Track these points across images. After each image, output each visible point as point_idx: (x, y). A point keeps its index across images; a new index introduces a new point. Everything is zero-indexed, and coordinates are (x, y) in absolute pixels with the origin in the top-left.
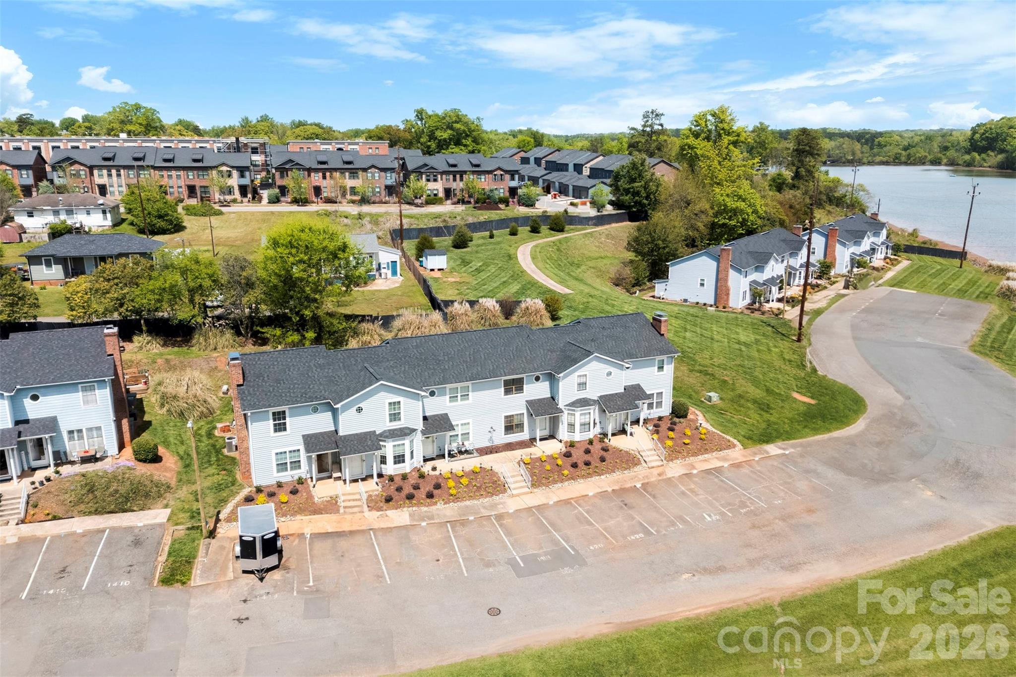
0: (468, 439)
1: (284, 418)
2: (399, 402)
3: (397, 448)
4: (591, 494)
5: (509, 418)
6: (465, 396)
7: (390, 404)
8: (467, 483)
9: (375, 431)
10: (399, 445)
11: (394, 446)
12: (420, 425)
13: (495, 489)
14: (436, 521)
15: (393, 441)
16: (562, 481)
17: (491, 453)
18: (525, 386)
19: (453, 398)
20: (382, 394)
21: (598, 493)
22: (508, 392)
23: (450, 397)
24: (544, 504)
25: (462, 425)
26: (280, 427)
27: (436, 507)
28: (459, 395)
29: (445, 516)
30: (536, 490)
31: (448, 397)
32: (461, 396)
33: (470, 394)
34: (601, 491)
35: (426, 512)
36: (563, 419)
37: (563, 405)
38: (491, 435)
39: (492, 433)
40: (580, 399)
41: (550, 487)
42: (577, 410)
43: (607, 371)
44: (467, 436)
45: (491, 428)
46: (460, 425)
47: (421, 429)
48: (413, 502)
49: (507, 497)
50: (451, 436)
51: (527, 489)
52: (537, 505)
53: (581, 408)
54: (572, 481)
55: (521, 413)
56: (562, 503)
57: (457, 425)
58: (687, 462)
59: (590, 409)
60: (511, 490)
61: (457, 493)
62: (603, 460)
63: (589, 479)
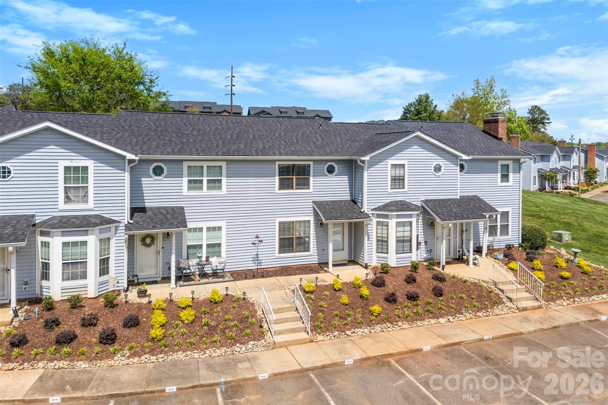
2: (85, 169)
3: (69, 250)
4: (426, 348)
5: (285, 227)
6: (215, 184)
7: (67, 169)
8: (191, 319)
9: (33, 216)
10: (75, 244)
11: (65, 245)
12: (123, 215)
13: (242, 330)
14: (86, 394)
15: (64, 234)
16: (370, 324)
17: (254, 277)
18: (311, 178)
20: (52, 148)
21: (440, 347)
22: (285, 184)
23: (190, 182)
24: (335, 364)
25: (209, 229)
27: (111, 362)
28: (205, 179)
29: (115, 382)
30: (320, 337)
31: (185, 180)
32: (209, 181)
33: (224, 180)
34: (445, 343)
35: (84, 371)
36: (369, 231)
37: (370, 210)
38: (256, 250)
39: (259, 247)
40: (396, 202)
41: (348, 332)
42: (392, 217)
43: (435, 163)
44: (216, 249)
45: (257, 237)
46: (205, 230)
47: (126, 223)
48: (66, 349)
49: (262, 348)
50: (189, 247)
51: (303, 335)
52: (319, 364)
53: (397, 215)
54: (389, 325)
55: (305, 221)
56: (369, 362)
57: (201, 229)
58: (576, 304)
59: (411, 216)
60: (274, 334)
61: (164, 336)
62: (438, 293)
63: (418, 324)
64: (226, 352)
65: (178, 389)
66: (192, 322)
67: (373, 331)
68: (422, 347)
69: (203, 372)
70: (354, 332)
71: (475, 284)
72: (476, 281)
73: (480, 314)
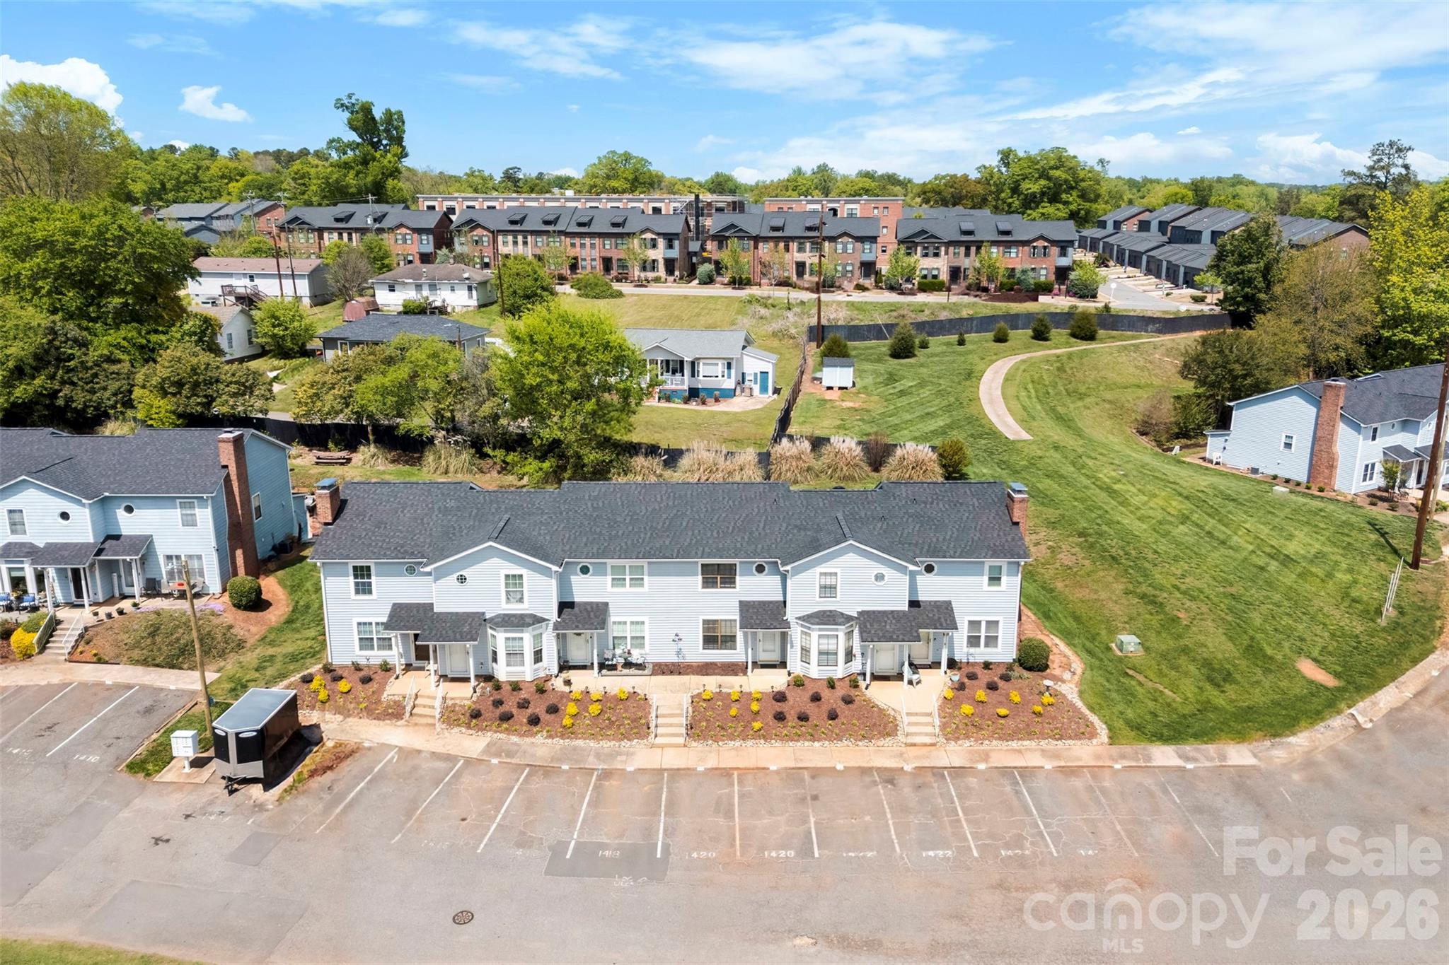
0: (642, 646)
1: (369, 576)
2: (521, 576)
3: (511, 643)
4: (773, 768)
5: (709, 625)
6: (638, 582)
7: (507, 576)
8: (598, 712)
9: (483, 613)
10: (514, 639)
11: (507, 639)
12: (552, 614)
13: (632, 729)
14: (513, 761)
15: (506, 631)
16: (744, 738)
18: (738, 578)
19: (619, 582)
20: (495, 560)
21: (788, 769)
22: (708, 583)
23: (613, 579)
24: (688, 769)
25: (632, 623)
26: (363, 589)
27: (533, 740)
28: (628, 578)
29: (533, 755)
30: (694, 744)
31: (609, 578)
32: (631, 579)
33: (646, 578)
34: (793, 765)
35: (515, 744)
36: (793, 639)
37: (794, 617)
40: (825, 612)
41: (720, 743)
42: (813, 630)
44: (639, 641)
45: (677, 635)
46: (628, 623)
47: (554, 620)
48: (505, 726)
49: (643, 746)
50: (614, 638)
51: (681, 740)
52: (675, 767)
53: (818, 626)
54: (762, 741)
55: (731, 621)
56: (717, 772)
57: (625, 623)
58: (982, 748)
59: (837, 630)
60: (656, 736)
61: (573, 725)
62: (833, 716)
63: (791, 744)
64: (614, 744)
65: (570, 768)
66: (597, 715)
67: (744, 744)
69: (591, 759)
70: (727, 743)
71: (881, 710)
72: (885, 707)
73: (860, 743)
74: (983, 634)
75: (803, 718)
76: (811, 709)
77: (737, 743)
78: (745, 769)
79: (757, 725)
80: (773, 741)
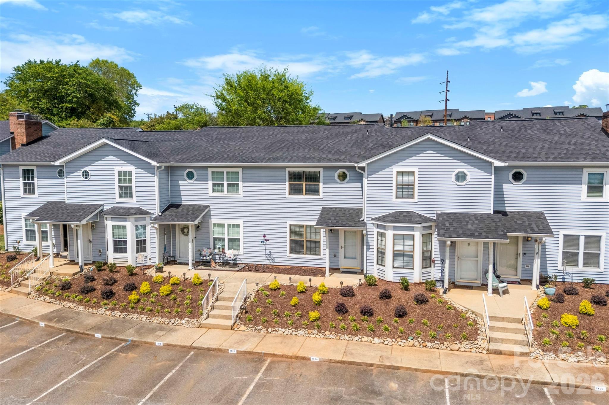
0: (238, 248)
1: (33, 179)
2: (130, 173)
3: (117, 231)
5: (295, 230)
6: (233, 187)
7: (120, 173)
8: (166, 293)
9: (102, 206)
11: (114, 227)
12: (155, 209)
15: (113, 219)
18: (321, 185)
19: (218, 187)
21: (329, 361)
22: (295, 190)
23: (214, 185)
24: (219, 350)
25: (229, 225)
26: (29, 189)
28: (225, 183)
30: (243, 328)
31: (210, 183)
32: (229, 185)
33: (241, 184)
35: (76, 312)
36: (369, 242)
37: (370, 219)
38: (264, 248)
39: (266, 246)
40: (401, 213)
41: (269, 330)
42: (388, 228)
43: (457, 171)
44: (235, 243)
45: (265, 236)
46: (226, 226)
47: (157, 215)
48: (81, 297)
49: (191, 325)
50: (215, 239)
51: (229, 323)
52: (206, 346)
53: (394, 226)
54: (315, 332)
55: (314, 226)
56: (252, 356)
57: (223, 225)
59: (412, 229)
60: (208, 317)
61: (139, 300)
62: (401, 314)
63: (346, 337)
64: (164, 322)
65: (102, 337)
66: (167, 295)
67: (294, 333)
68: (309, 356)
70: (276, 331)
71: (458, 313)
72: (464, 310)
73: (429, 344)
74: (581, 250)
75: (367, 312)
76: (378, 306)
77: (287, 331)
78: (282, 356)
79: (314, 315)
80: (327, 333)
